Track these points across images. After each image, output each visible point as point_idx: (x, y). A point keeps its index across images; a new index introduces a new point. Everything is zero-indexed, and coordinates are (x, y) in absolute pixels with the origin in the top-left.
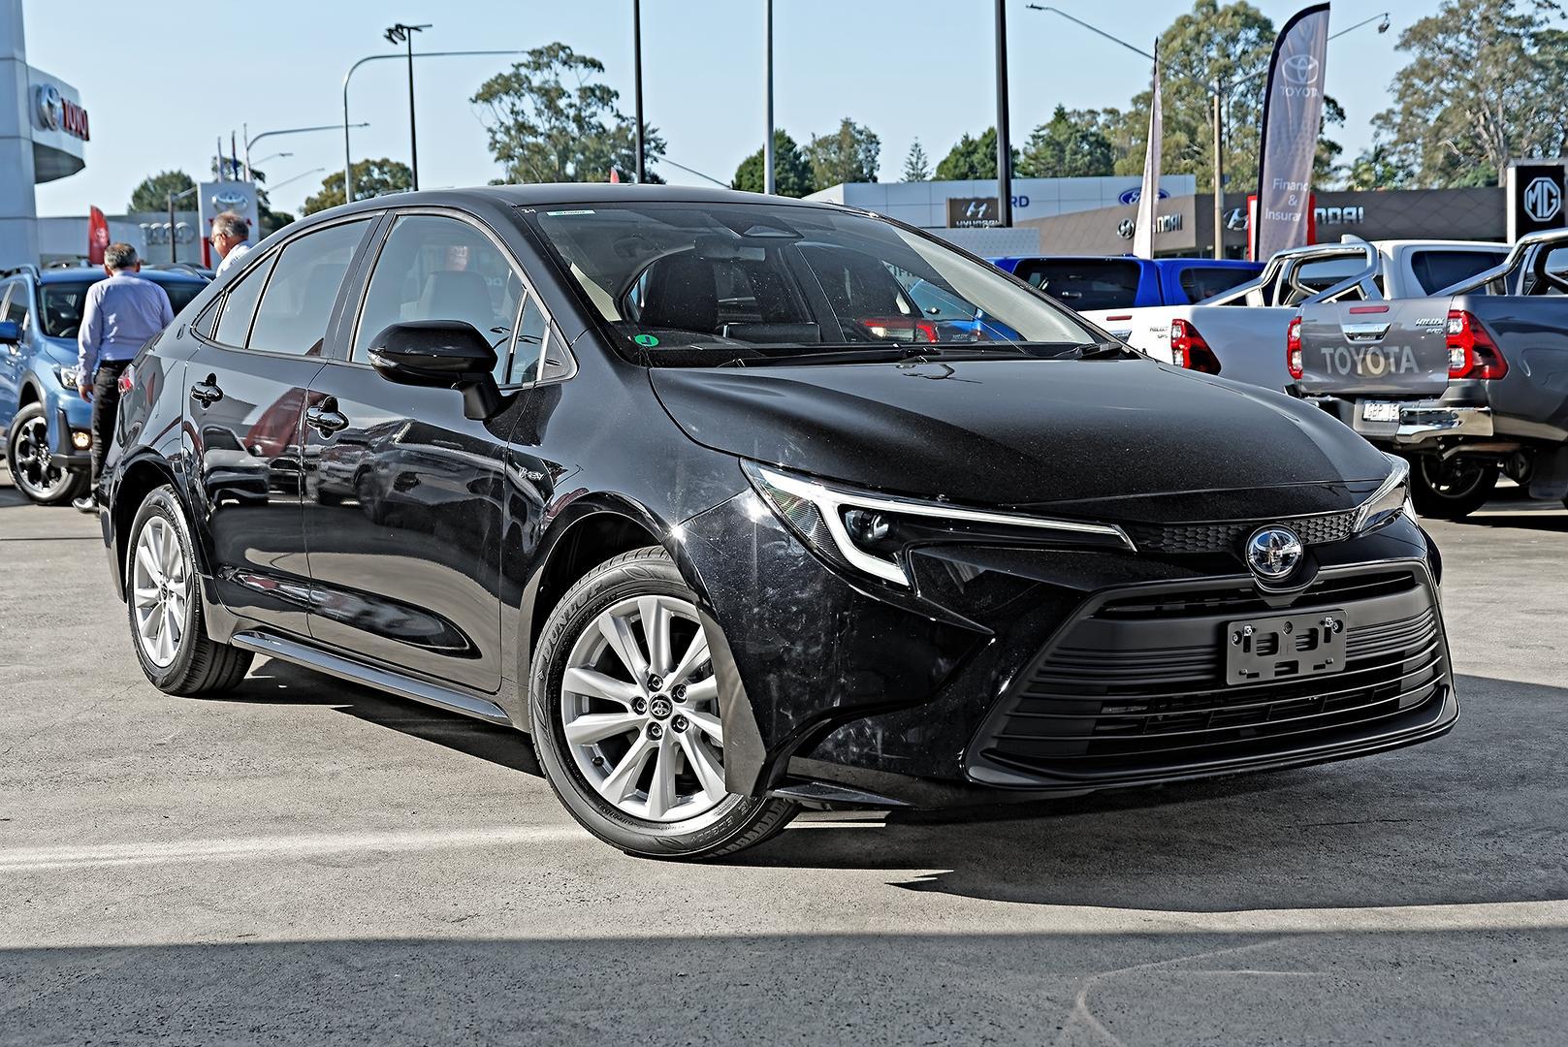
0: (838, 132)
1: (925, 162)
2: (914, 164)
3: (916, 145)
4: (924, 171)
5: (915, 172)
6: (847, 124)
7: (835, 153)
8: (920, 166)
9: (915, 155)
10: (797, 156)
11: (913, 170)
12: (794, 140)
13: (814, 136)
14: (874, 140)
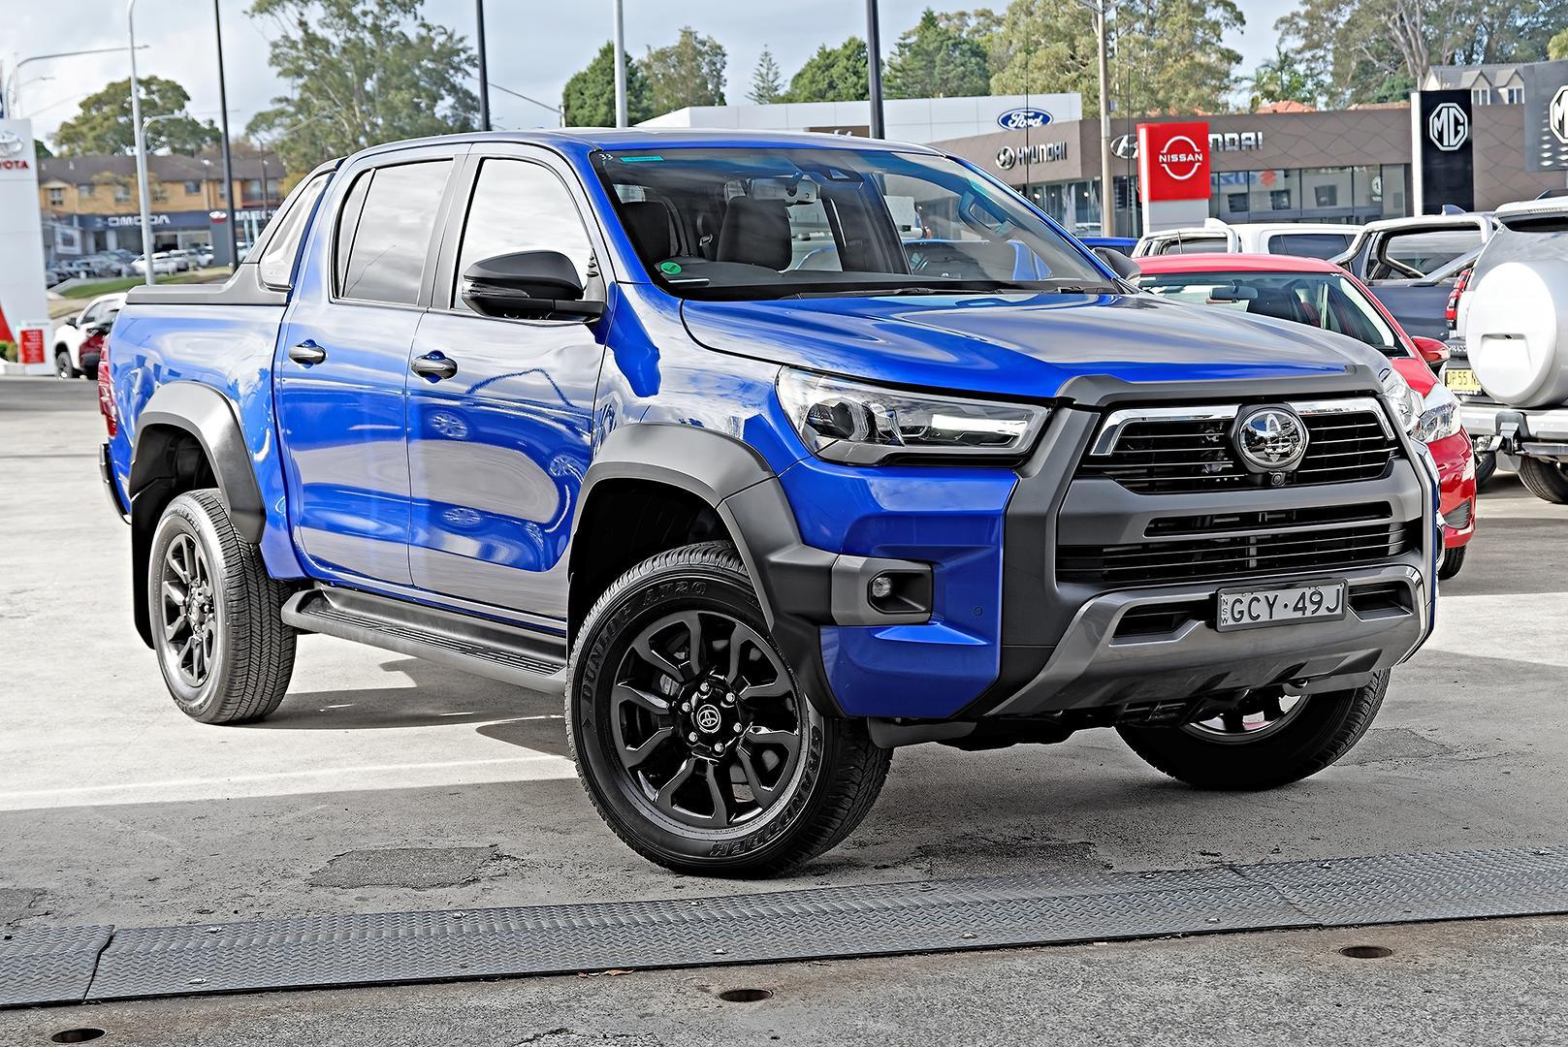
0: (677, 44)
1: (777, 73)
2: (764, 76)
3: (766, 54)
4: (775, 84)
5: (766, 85)
6: (688, 34)
7: (674, 66)
8: (771, 77)
9: (765, 65)
11: (764, 82)
13: (649, 48)
14: (719, 51)
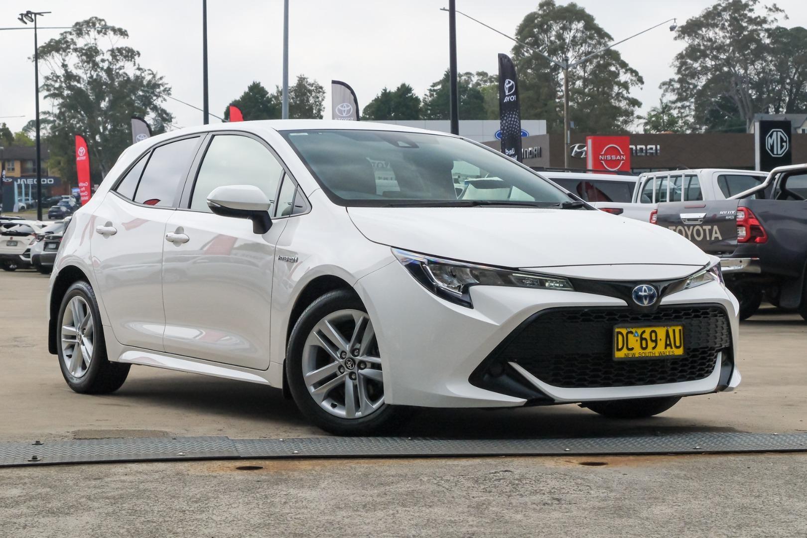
6: (302, 79)
7: (293, 98)
10: (269, 100)
12: (267, 89)
13: (278, 87)
14: (321, 90)
